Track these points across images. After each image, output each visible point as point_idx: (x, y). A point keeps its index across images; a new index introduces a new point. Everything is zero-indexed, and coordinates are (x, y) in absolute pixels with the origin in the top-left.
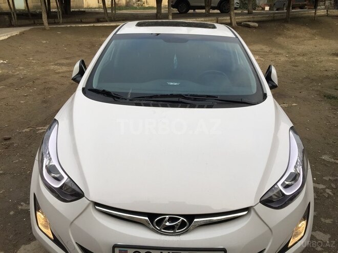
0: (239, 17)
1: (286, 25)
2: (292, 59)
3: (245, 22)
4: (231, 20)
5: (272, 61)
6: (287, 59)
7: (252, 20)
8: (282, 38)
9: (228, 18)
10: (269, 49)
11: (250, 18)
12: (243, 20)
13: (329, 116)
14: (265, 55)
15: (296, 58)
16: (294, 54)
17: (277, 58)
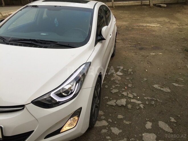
0: (155, 1)
1: (184, 6)
2: (181, 27)
3: (159, 4)
4: (150, 3)
5: (167, 27)
6: (178, 27)
7: (163, 2)
8: (180, 14)
9: (148, 1)
10: (169, 21)
11: (162, 1)
12: (158, 3)
13: (178, 62)
14: (165, 24)
15: (184, 26)
16: (183, 24)
17: (171, 26)
